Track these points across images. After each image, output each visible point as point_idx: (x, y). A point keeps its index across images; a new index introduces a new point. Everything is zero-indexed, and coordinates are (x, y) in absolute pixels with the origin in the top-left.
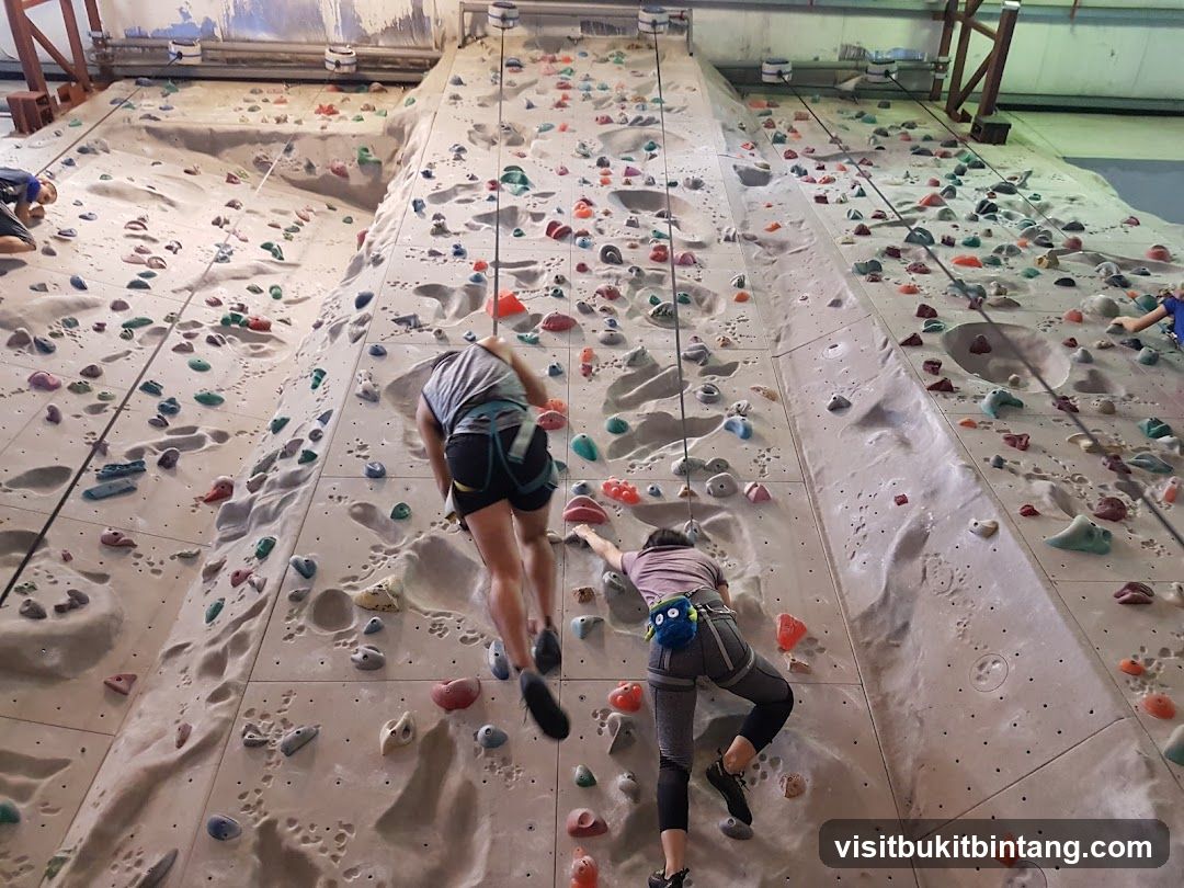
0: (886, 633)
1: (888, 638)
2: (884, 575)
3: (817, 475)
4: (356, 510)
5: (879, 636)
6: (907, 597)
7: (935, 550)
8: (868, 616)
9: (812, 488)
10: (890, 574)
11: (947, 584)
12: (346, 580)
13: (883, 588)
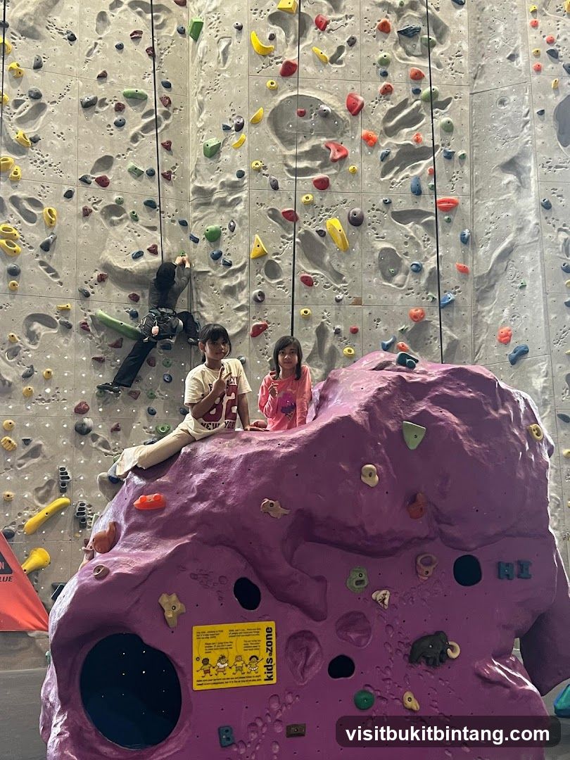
0: (485, 286)
1: (486, 287)
2: (491, 264)
3: (477, 192)
4: (270, 212)
5: (482, 286)
6: (497, 276)
7: (513, 259)
8: (480, 278)
9: (473, 200)
10: (493, 264)
11: (512, 277)
12: (274, 254)
13: (489, 269)
